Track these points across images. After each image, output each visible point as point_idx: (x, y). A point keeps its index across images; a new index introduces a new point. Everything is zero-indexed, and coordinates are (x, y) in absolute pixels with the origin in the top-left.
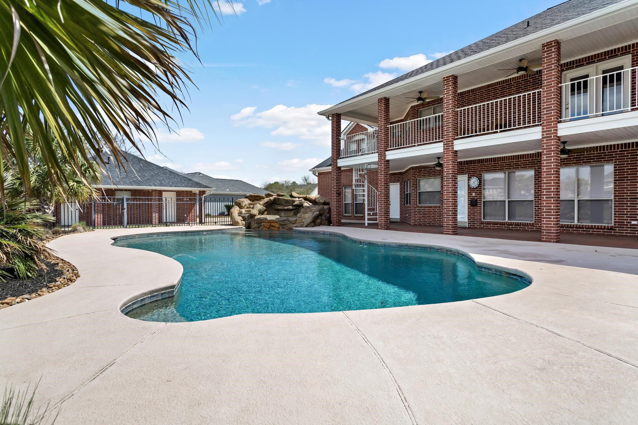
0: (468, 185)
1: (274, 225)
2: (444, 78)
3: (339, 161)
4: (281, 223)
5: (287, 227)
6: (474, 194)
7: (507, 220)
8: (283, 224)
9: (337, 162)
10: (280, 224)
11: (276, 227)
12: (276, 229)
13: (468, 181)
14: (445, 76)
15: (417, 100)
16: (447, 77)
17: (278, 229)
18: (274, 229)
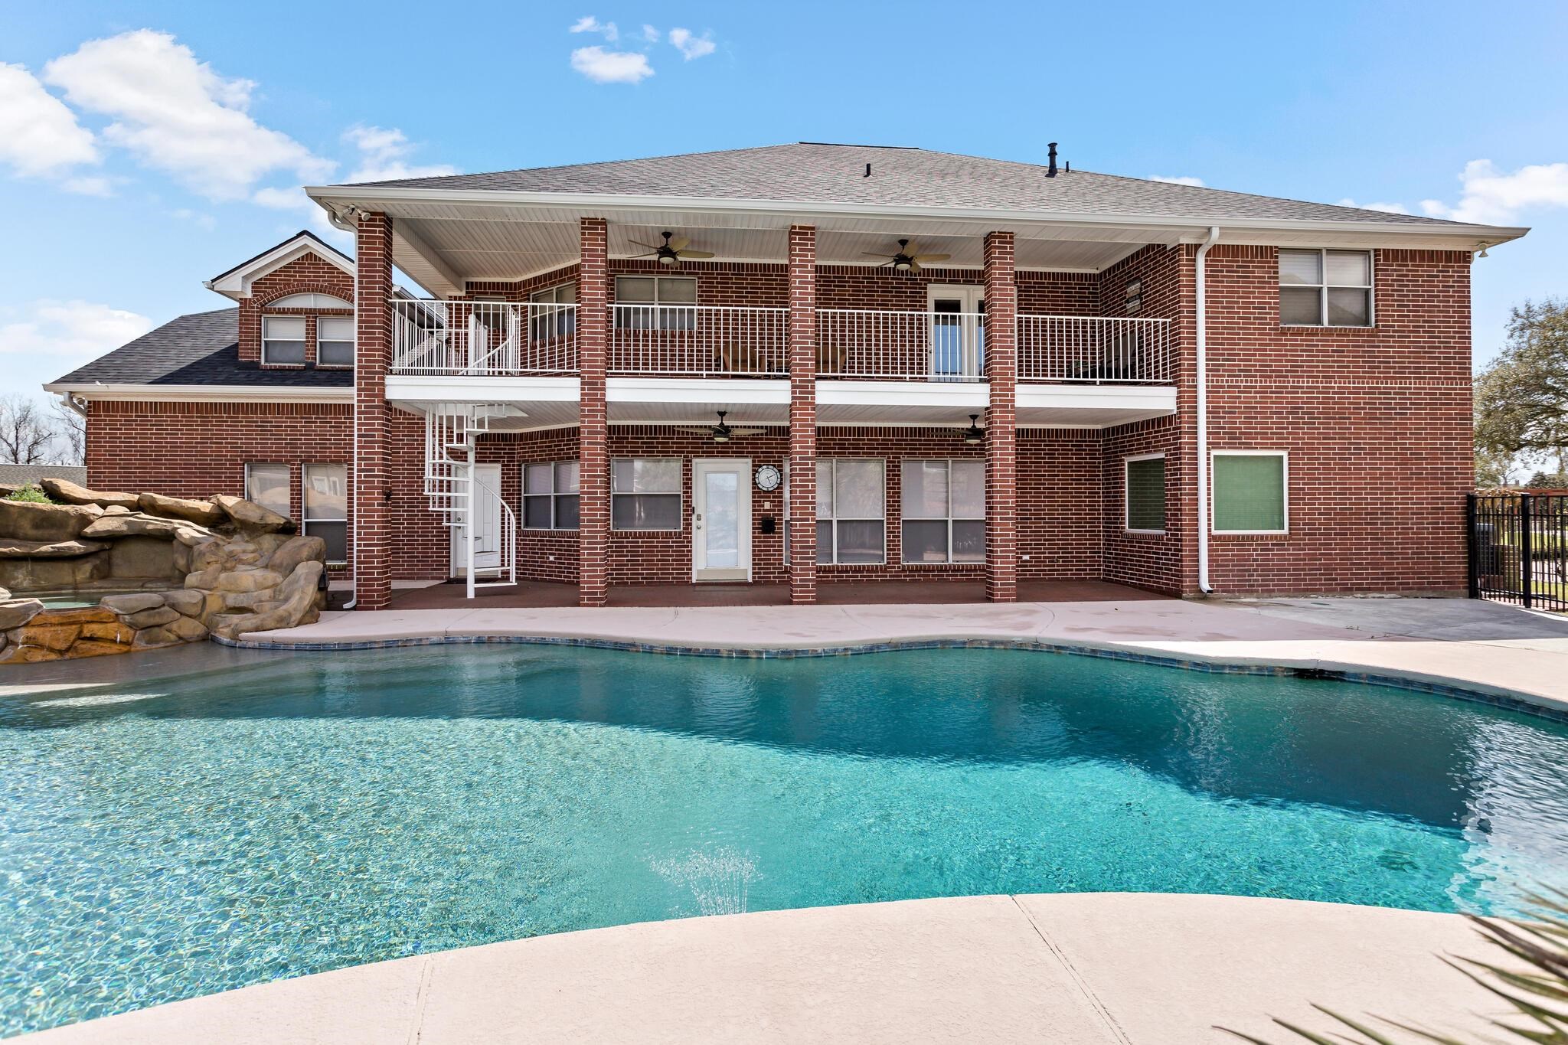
0: (754, 483)
1: (100, 634)
2: (794, 227)
3: (390, 380)
4: (142, 619)
5: (173, 637)
6: (767, 505)
7: (835, 562)
8: (152, 621)
9: (383, 384)
10: (130, 626)
11: (114, 641)
12: (115, 649)
13: (754, 475)
14: (797, 224)
15: (658, 252)
16: (800, 228)
17: (125, 648)
18: (100, 651)
